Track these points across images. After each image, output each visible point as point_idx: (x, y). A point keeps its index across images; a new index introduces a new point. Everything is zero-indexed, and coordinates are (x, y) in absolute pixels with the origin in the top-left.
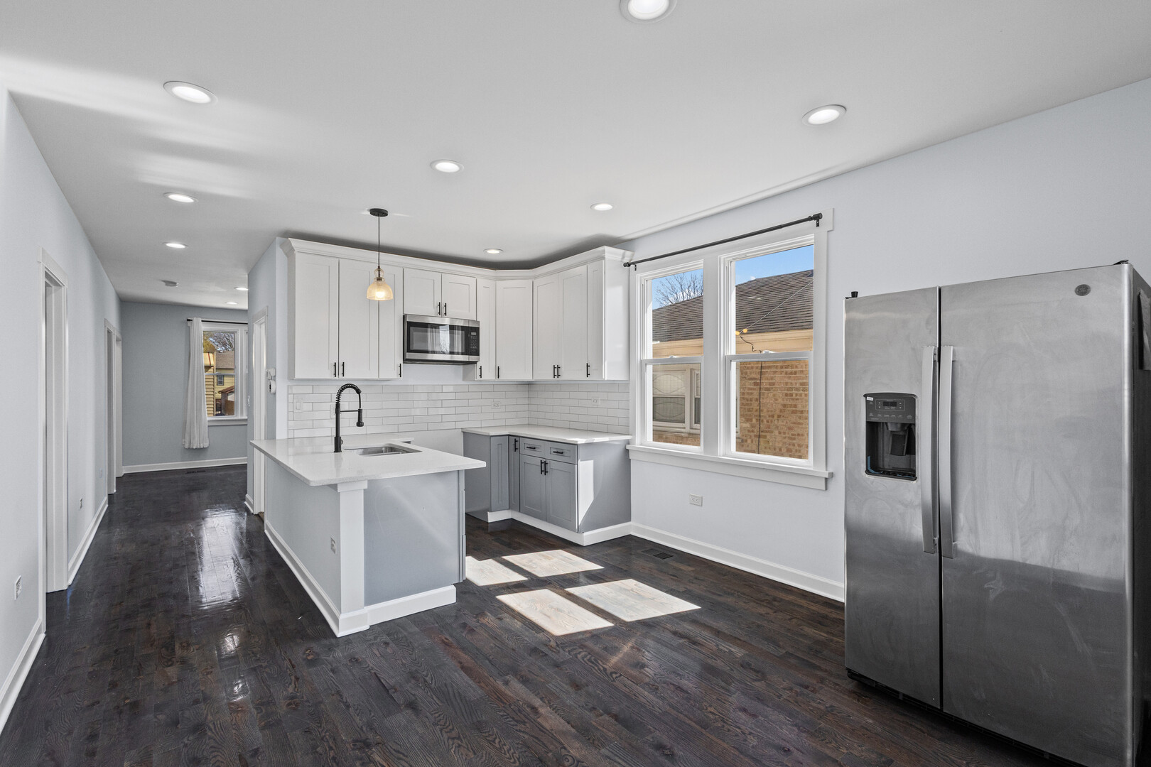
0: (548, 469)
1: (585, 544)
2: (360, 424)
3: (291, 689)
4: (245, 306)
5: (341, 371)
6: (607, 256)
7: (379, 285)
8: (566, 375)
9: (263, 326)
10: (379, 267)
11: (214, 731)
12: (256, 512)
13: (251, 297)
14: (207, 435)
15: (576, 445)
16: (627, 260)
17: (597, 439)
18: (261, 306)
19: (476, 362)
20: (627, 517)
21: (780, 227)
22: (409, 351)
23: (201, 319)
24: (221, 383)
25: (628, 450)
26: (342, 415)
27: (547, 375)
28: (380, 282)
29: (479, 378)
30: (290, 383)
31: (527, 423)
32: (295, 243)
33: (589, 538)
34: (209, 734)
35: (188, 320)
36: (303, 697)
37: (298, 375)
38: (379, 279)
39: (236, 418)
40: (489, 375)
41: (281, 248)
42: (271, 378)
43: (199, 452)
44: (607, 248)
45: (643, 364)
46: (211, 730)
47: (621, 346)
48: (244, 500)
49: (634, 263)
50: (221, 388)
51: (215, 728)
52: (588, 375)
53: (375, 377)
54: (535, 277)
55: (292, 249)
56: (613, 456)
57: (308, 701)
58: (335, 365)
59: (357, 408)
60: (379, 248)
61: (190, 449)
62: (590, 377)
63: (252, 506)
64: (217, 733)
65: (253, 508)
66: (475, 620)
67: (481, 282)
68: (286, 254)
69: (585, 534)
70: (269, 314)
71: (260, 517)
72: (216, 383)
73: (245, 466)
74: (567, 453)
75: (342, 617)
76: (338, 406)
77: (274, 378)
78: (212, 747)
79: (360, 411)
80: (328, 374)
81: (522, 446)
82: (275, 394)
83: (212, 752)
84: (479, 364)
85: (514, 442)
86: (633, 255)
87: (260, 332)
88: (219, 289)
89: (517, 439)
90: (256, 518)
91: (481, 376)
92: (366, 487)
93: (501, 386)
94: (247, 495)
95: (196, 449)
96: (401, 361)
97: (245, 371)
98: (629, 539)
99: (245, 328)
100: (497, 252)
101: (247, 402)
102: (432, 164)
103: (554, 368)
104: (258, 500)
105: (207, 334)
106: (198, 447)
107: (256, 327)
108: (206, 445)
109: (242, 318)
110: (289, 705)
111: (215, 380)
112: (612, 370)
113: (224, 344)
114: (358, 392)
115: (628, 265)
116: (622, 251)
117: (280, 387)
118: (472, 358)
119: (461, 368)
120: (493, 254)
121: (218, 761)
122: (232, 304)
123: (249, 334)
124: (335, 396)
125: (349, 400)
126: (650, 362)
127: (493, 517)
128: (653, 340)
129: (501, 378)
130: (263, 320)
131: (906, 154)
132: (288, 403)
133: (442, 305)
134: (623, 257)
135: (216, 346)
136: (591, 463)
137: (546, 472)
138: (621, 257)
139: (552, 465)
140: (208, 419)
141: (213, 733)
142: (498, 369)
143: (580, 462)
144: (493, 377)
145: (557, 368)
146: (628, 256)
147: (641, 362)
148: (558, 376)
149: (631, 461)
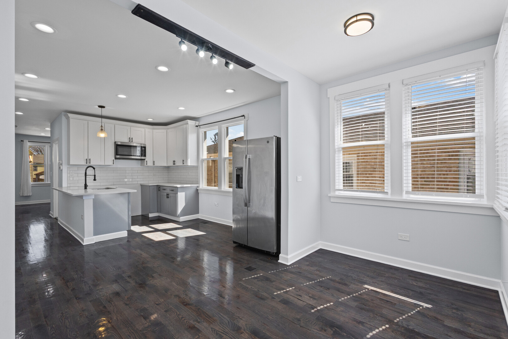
0: (169, 197)
1: (181, 221)
2: (95, 180)
3: (66, 255)
4: (49, 135)
5: (89, 162)
6: (189, 123)
7: (102, 132)
8: (177, 164)
9: (57, 145)
10: (102, 126)
12: (54, 217)
13: (52, 132)
14: (31, 190)
15: (177, 187)
16: (197, 125)
17: (185, 186)
18: (56, 136)
19: (145, 159)
20: (197, 212)
21: (235, 118)
22: (117, 155)
23: (28, 141)
24: (36, 170)
25: (198, 190)
26: (87, 176)
27: (171, 164)
28: (102, 131)
29: (146, 165)
30: (68, 166)
31: (167, 182)
32: (70, 115)
35: (22, 141)
37: (71, 163)
38: (102, 130)
39: (45, 183)
40: (150, 164)
41: (64, 116)
42: (60, 164)
43: (28, 197)
44: (188, 120)
45: (203, 160)
47: (195, 154)
48: (49, 213)
49: (199, 126)
50: (36, 172)
52: (183, 164)
53: (103, 164)
54: (168, 129)
55: (69, 117)
56: (191, 192)
58: (87, 160)
59: (94, 174)
61: (23, 196)
62: (184, 164)
63: (53, 215)
65: (53, 216)
67: (147, 130)
68: (66, 118)
69: (181, 218)
70: (59, 140)
71: (56, 219)
72: (33, 170)
73: (49, 204)
74: (175, 190)
75: (85, 239)
76: (86, 173)
77: (62, 164)
79: (95, 176)
80: (83, 163)
81: (161, 189)
82: (62, 170)
84: (146, 160)
85: (159, 188)
86: (199, 123)
87: (56, 147)
88: (37, 129)
89: (160, 187)
90: (55, 219)
91: (147, 164)
92: (94, 198)
93: (155, 168)
94: (50, 212)
95: (26, 196)
96: (114, 159)
97: (49, 163)
98: (198, 220)
99: (49, 144)
100: (152, 120)
101: (50, 175)
102: (117, 95)
104: (55, 213)
105: (30, 147)
106: (27, 195)
107: (54, 145)
108: (31, 194)
109: (47, 140)
110: (65, 258)
111: (33, 168)
112: (191, 162)
113: (37, 151)
114: (94, 169)
115: (197, 126)
116: (195, 122)
117: (64, 168)
118: (143, 158)
119: (140, 161)
120: (150, 120)
122: (43, 134)
123: (51, 147)
124: (85, 169)
125: (90, 171)
126: (205, 160)
127: (151, 215)
129: (155, 165)
130: (57, 142)
131: (262, 100)
132: (68, 173)
133: (131, 138)
134: (195, 123)
135: (33, 152)
136: (184, 193)
137: (168, 197)
139: (171, 195)
140: (32, 183)
142: (154, 162)
143: (178, 193)
144: (152, 164)
145: (174, 161)
146: (197, 123)
147: (202, 159)
148: (174, 164)
149: (199, 194)
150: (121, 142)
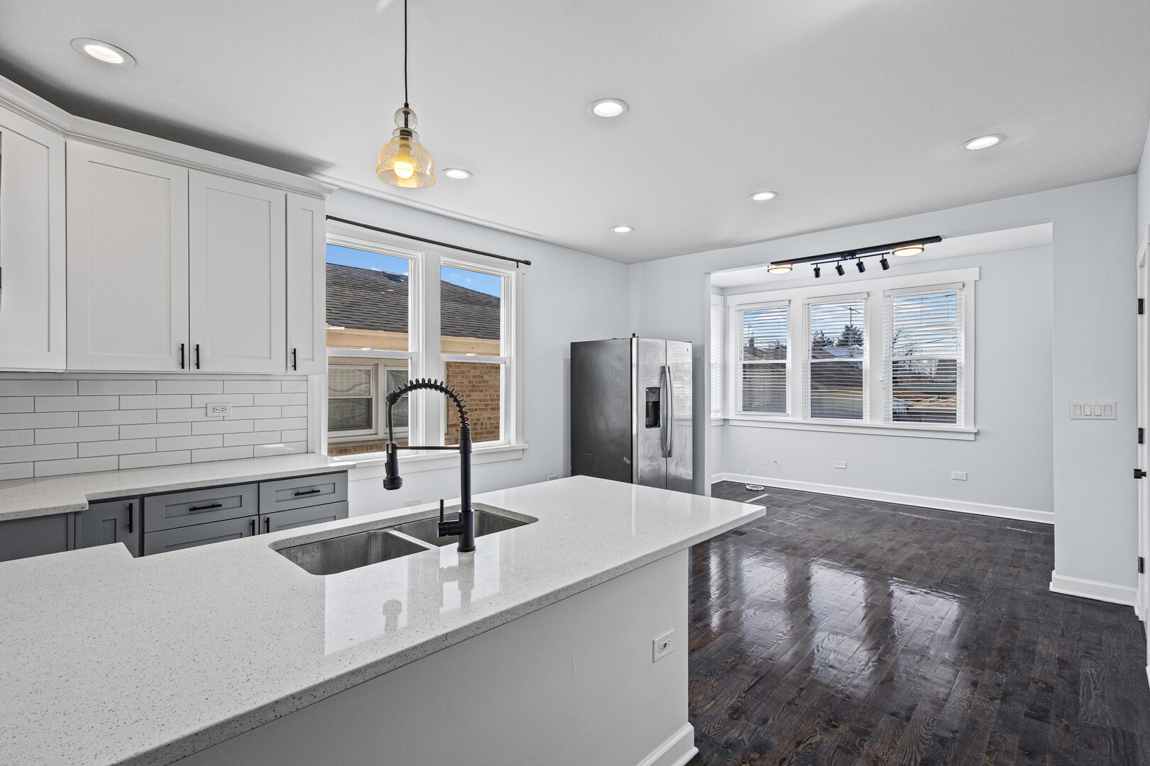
3: (818, 738)
10: (407, 105)
11: (914, 756)
34: (919, 758)
36: (819, 722)
46: (916, 761)
51: (911, 760)
52: (293, 366)
57: (819, 716)
64: (912, 751)
78: (924, 744)
83: (926, 740)
110: (835, 727)
121: (926, 730)
141: (916, 756)
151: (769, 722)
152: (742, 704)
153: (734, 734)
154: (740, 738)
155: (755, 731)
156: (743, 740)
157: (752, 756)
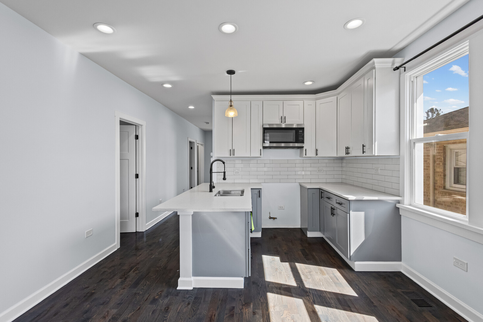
0: (334, 213)
1: (356, 270)
2: (224, 179)
5: (233, 153)
6: (377, 65)
7: (231, 109)
8: (353, 153)
10: (231, 100)
15: (347, 199)
16: (396, 65)
19: (302, 147)
20: (398, 257)
22: (266, 142)
25: (398, 208)
27: (342, 154)
28: (231, 107)
29: (304, 155)
31: (340, 181)
32: (214, 97)
33: (359, 266)
38: (231, 106)
40: (311, 153)
44: (375, 60)
45: (412, 143)
52: (363, 152)
53: (249, 156)
54: (339, 94)
56: (383, 211)
58: (231, 151)
59: (223, 171)
60: (231, 93)
62: (365, 154)
66: (241, 307)
67: (307, 102)
69: (357, 263)
74: (344, 204)
75: (180, 279)
79: (224, 173)
80: (228, 155)
81: (325, 197)
84: (304, 149)
85: (321, 193)
89: (323, 191)
91: (306, 154)
92: (192, 214)
93: (317, 159)
96: (262, 148)
98: (399, 275)
100: (312, 82)
103: (346, 148)
114: (224, 163)
115: (397, 69)
116: (391, 60)
118: (300, 145)
126: (419, 140)
127: (310, 235)
128: (424, 123)
129: (319, 155)
133: (283, 117)
134: (393, 64)
136: (362, 214)
137: (333, 215)
138: (391, 64)
142: (317, 150)
143: (351, 212)
144: (314, 155)
145: (348, 148)
146: (398, 61)
147: (410, 141)
148: (348, 153)
149: (402, 217)
150: (269, 125)
151: (151, 313)
152: (164, 316)
153: (166, 301)
154: (163, 301)
155: (157, 306)
156: (162, 300)
157: (158, 297)
